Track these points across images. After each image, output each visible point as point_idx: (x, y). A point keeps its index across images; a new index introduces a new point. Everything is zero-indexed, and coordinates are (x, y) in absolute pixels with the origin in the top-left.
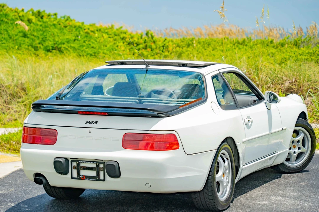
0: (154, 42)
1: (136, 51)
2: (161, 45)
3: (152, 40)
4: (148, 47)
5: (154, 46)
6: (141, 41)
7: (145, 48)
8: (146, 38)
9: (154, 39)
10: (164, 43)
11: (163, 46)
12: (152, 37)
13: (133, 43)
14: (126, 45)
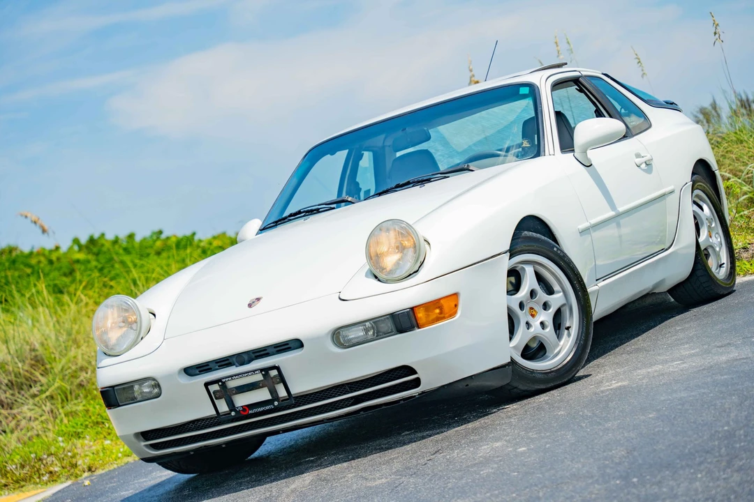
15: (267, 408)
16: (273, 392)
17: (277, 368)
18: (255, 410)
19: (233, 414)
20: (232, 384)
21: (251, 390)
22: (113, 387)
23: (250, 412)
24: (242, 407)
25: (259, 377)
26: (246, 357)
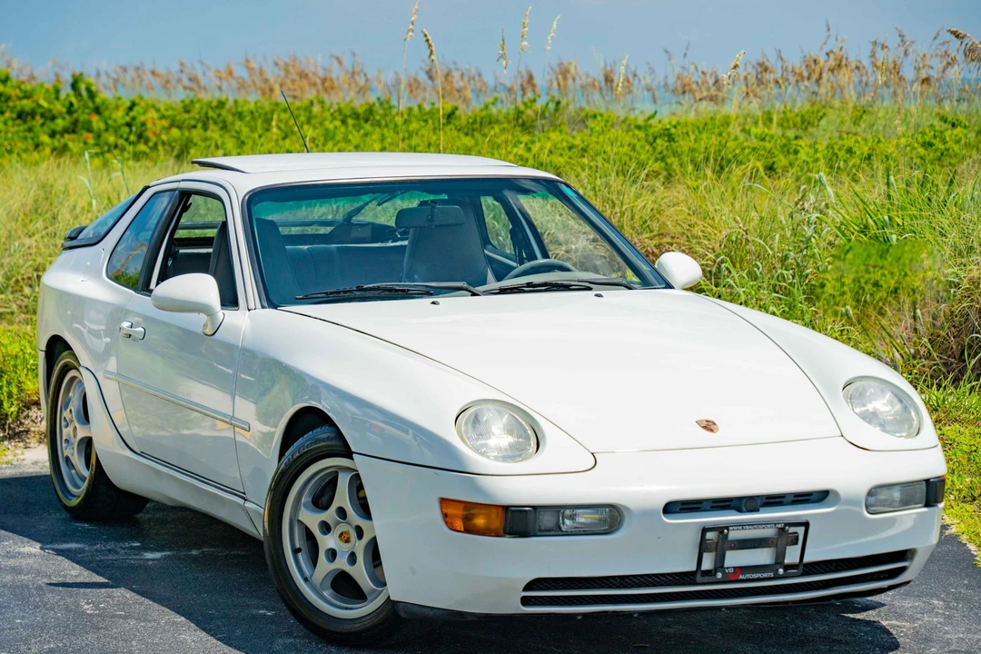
0: (97, 111)
1: (45, 139)
2: (121, 121)
3: (91, 105)
4: (80, 125)
5: (97, 123)
6: (59, 107)
7: (72, 129)
8: (74, 100)
9: (98, 100)
10: (132, 114)
11: (129, 125)
12: (92, 95)
13: (32, 114)
14: (13, 120)
15: (765, 575)
16: (780, 556)
17: (806, 525)
18: (748, 576)
19: (719, 575)
20: (734, 535)
21: (754, 548)
22: (535, 507)
23: (741, 577)
24: (734, 568)
25: (769, 532)
26: (759, 502)
